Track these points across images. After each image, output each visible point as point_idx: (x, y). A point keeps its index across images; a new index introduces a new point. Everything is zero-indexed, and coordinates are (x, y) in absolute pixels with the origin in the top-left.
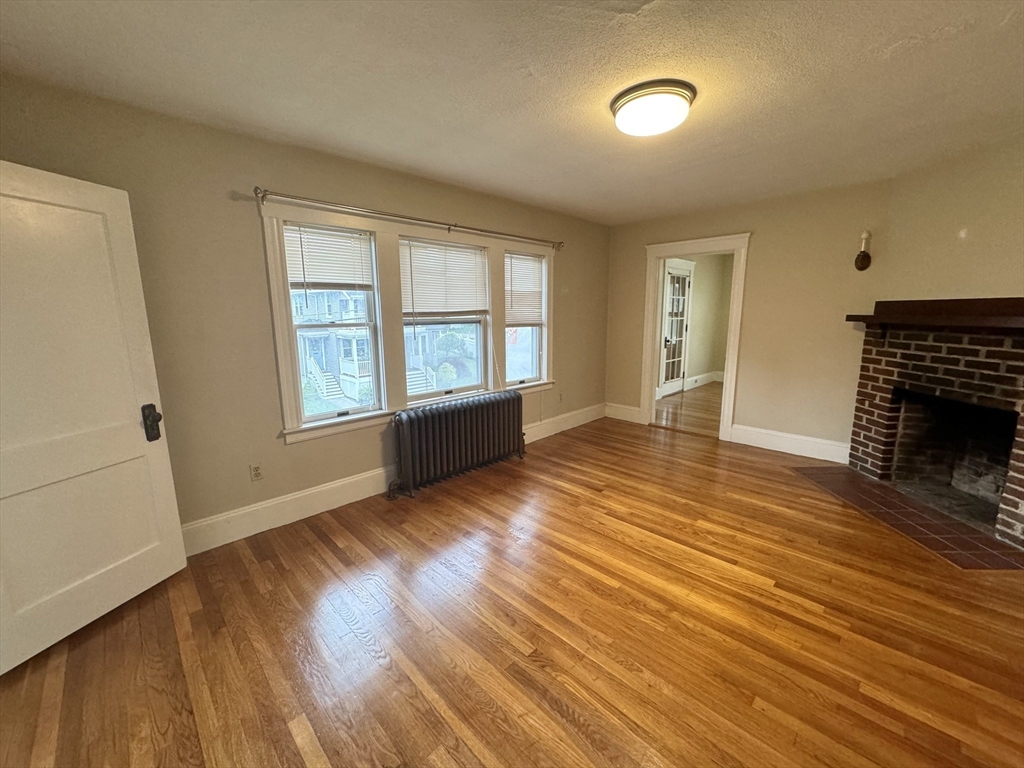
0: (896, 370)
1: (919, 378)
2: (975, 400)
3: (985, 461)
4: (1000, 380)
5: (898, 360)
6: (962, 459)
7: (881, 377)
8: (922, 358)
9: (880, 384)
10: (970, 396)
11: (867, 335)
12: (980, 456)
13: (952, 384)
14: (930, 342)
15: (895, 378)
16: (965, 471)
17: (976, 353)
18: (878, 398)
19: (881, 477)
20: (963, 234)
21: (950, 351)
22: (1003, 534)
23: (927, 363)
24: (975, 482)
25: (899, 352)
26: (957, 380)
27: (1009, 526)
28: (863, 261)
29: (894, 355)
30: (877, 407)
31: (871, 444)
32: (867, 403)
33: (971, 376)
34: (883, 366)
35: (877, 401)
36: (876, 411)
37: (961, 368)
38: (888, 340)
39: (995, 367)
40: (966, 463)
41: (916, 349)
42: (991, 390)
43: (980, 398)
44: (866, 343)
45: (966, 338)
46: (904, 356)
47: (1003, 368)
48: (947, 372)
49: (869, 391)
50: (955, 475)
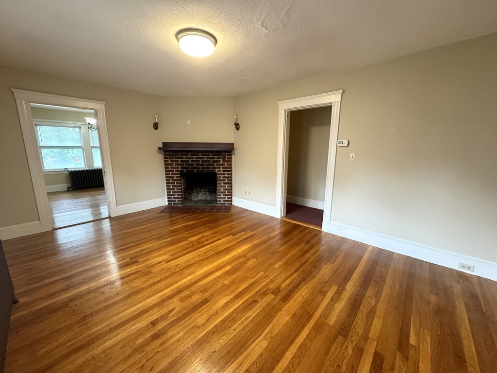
0: (180, 166)
1: (188, 168)
2: (206, 171)
3: (199, 189)
4: (211, 165)
5: (180, 163)
6: (193, 191)
7: (174, 170)
8: (188, 162)
9: (175, 172)
10: (204, 170)
11: (164, 155)
12: (198, 188)
13: (199, 168)
14: (190, 156)
15: (180, 169)
16: (194, 194)
17: (204, 158)
18: (175, 177)
19: (182, 204)
20: (189, 122)
21: (197, 158)
22: (220, 204)
23: (190, 163)
24: (198, 196)
25: (179, 160)
26: (200, 167)
27: (220, 201)
28: (156, 126)
29: (178, 161)
30: (175, 180)
31: (176, 194)
32: (171, 180)
33: (204, 165)
34: (174, 166)
35: (175, 178)
36: (175, 182)
37: (201, 163)
38: (174, 156)
39: (209, 161)
40: (194, 192)
41: (186, 159)
42: (209, 168)
43: (207, 170)
44: (165, 158)
45: (200, 154)
46: (181, 161)
47: (211, 161)
48: (197, 164)
49: (171, 175)
50: (192, 196)
